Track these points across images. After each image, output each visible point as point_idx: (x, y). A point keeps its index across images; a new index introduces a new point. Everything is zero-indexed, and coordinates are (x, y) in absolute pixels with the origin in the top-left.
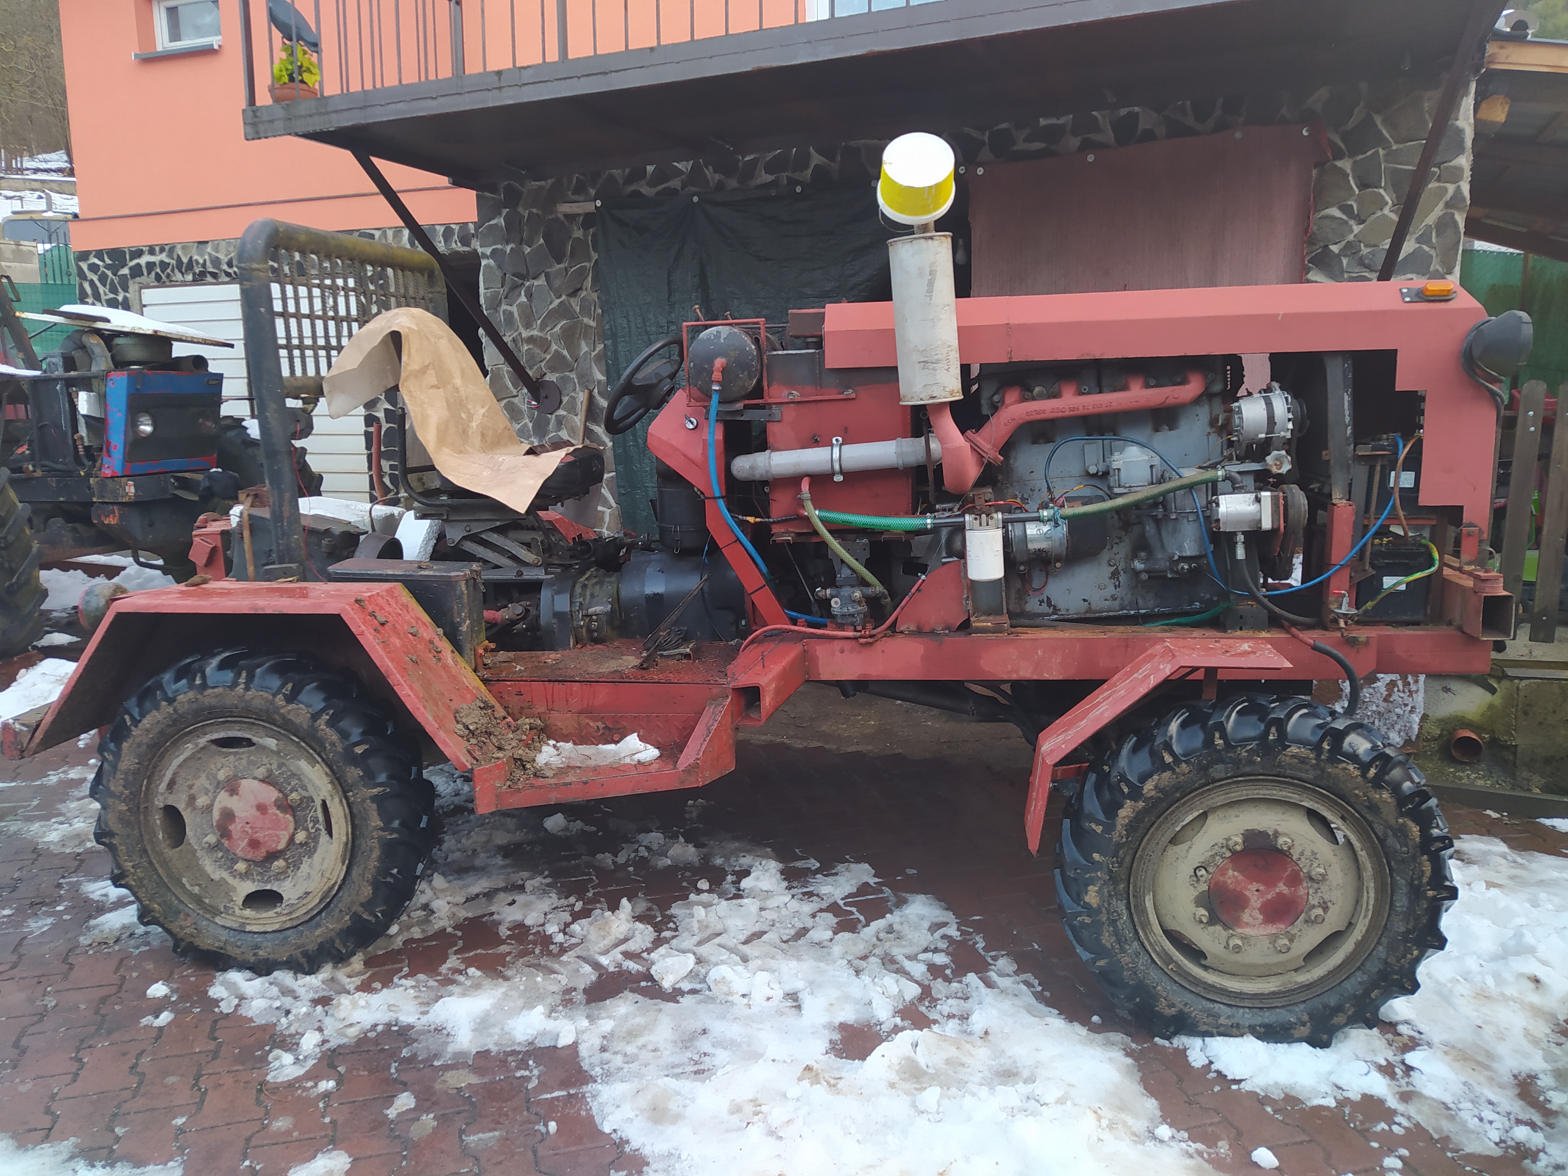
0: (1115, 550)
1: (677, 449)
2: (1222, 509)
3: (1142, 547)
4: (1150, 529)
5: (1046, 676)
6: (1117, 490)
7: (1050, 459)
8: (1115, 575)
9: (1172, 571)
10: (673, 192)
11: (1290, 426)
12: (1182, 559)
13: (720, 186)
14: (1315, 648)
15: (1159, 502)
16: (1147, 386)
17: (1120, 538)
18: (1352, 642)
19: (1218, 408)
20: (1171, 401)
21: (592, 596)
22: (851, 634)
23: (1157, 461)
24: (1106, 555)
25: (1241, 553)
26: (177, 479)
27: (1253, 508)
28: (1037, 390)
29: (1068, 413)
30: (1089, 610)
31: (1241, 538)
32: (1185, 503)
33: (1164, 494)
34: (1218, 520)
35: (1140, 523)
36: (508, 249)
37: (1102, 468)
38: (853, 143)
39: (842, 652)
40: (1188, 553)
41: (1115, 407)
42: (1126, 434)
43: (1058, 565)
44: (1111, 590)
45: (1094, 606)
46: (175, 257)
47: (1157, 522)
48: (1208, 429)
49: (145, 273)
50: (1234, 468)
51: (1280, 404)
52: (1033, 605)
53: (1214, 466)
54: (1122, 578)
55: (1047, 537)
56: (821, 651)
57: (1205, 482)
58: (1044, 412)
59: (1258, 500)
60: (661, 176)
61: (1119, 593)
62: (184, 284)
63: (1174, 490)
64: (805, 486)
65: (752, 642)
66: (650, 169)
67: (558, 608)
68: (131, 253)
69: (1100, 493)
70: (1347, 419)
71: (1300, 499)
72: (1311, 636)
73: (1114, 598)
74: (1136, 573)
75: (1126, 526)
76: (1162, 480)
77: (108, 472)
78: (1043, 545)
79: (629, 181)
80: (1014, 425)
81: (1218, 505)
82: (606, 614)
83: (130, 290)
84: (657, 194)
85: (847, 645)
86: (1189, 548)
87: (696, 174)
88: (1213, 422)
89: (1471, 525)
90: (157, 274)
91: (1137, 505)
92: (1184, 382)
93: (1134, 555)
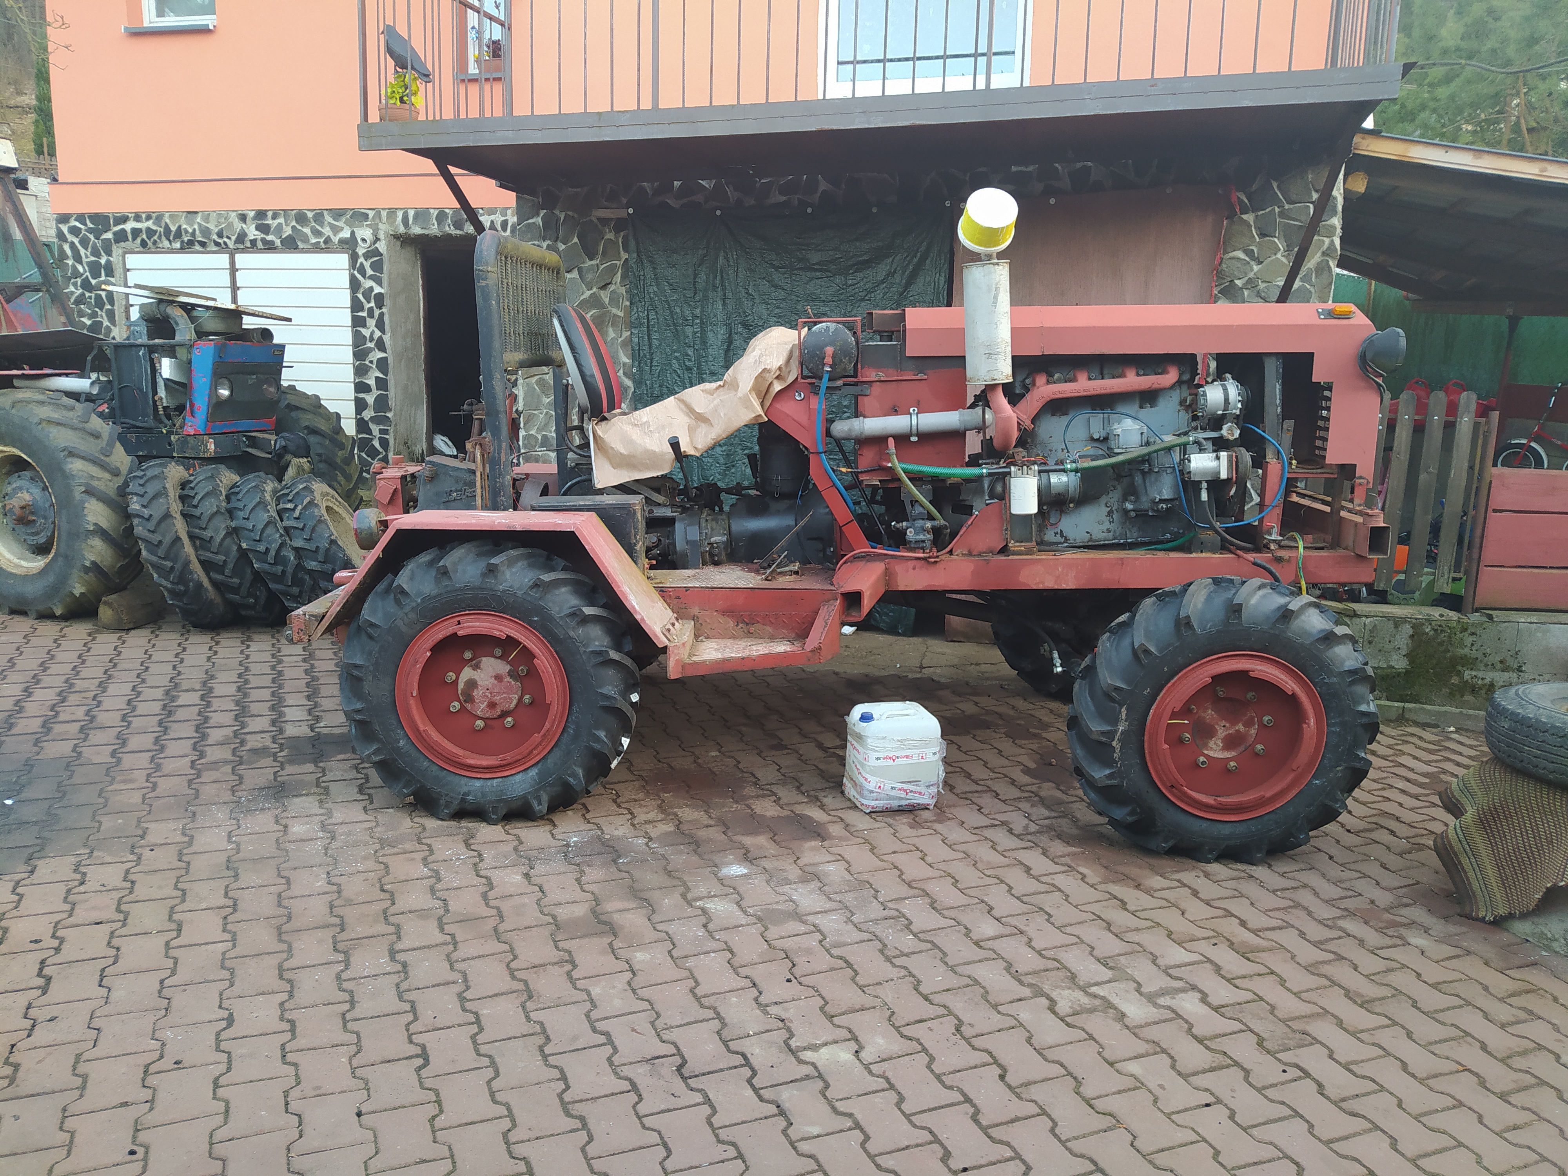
0: (1111, 495)
1: (788, 416)
2: (1192, 464)
3: (1131, 492)
4: (1138, 479)
5: (1064, 586)
6: (1117, 451)
7: (1067, 426)
8: (1110, 513)
9: (1153, 510)
10: (697, 205)
11: (1239, 405)
12: (1162, 501)
13: (739, 203)
14: (1255, 564)
15: (1145, 459)
16: (1138, 375)
17: (1114, 487)
18: (1279, 560)
19: (1185, 392)
20: (1156, 386)
21: (712, 529)
22: (922, 555)
23: (1145, 429)
24: (1104, 499)
25: (1204, 496)
26: (248, 437)
27: (1214, 464)
28: (1057, 376)
29: (1082, 394)
30: (1091, 540)
31: (1204, 485)
32: (1165, 460)
33: (1149, 454)
34: (1189, 472)
35: (1130, 475)
37: (1103, 434)
39: (914, 569)
40: (1166, 497)
41: (1117, 389)
42: (1120, 409)
43: (1072, 505)
45: (1094, 537)
46: (163, 225)
47: (1144, 473)
48: (1179, 407)
49: (130, 238)
50: (1201, 435)
51: (1233, 390)
52: (1050, 536)
53: (1186, 434)
54: (1115, 516)
55: (1066, 485)
56: (899, 568)
57: (1179, 445)
58: (1065, 392)
59: (1218, 458)
60: (686, 191)
61: (1112, 527)
62: (172, 251)
63: (1157, 451)
64: (891, 443)
65: (846, 562)
66: (677, 184)
67: (690, 537)
68: (115, 218)
69: (1101, 452)
70: (1278, 402)
71: (1247, 457)
72: (1251, 557)
73: (1109, 531)
74: (1126, 512)
75: (1119, 477)
76: (1148, 444)
77: (191, 431)
78: (1062, 491)
80: (1044, 401)
81: (1189, 461)
82: (724, 542)
84: (683, 206)
85: (919, 564)
86: (1167, 494)
87: (718, 191)
88: (1182, 402)
89: (1361, 478)
90: (143, 240)
91: (1130, 462)
92: (1164, 372)
93: (1125, 499)
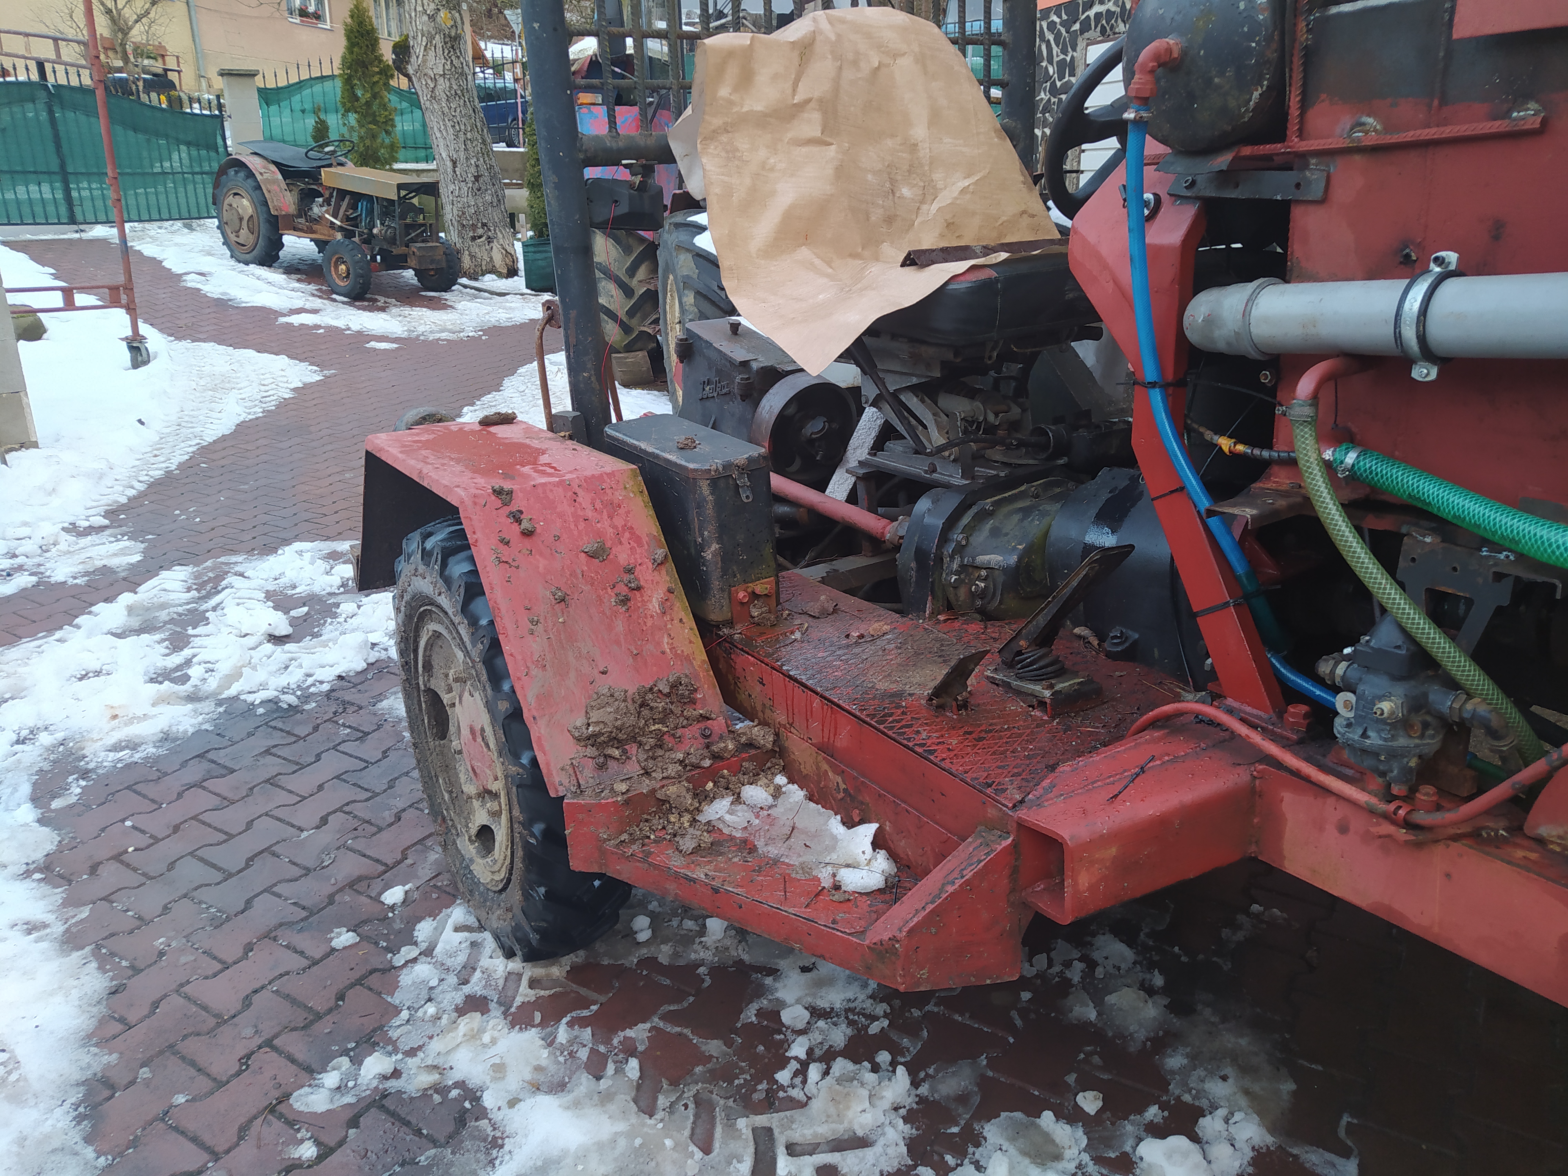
21: (995, 533)
39: (1343, 829)
46: (1121, 4)
49: (1093, 27)
56: (1294, 806)
65: (1153, 724)
82: (1005, 570)
83: (1078, 49)
85: (1356, 819)
90: (1103, 26)
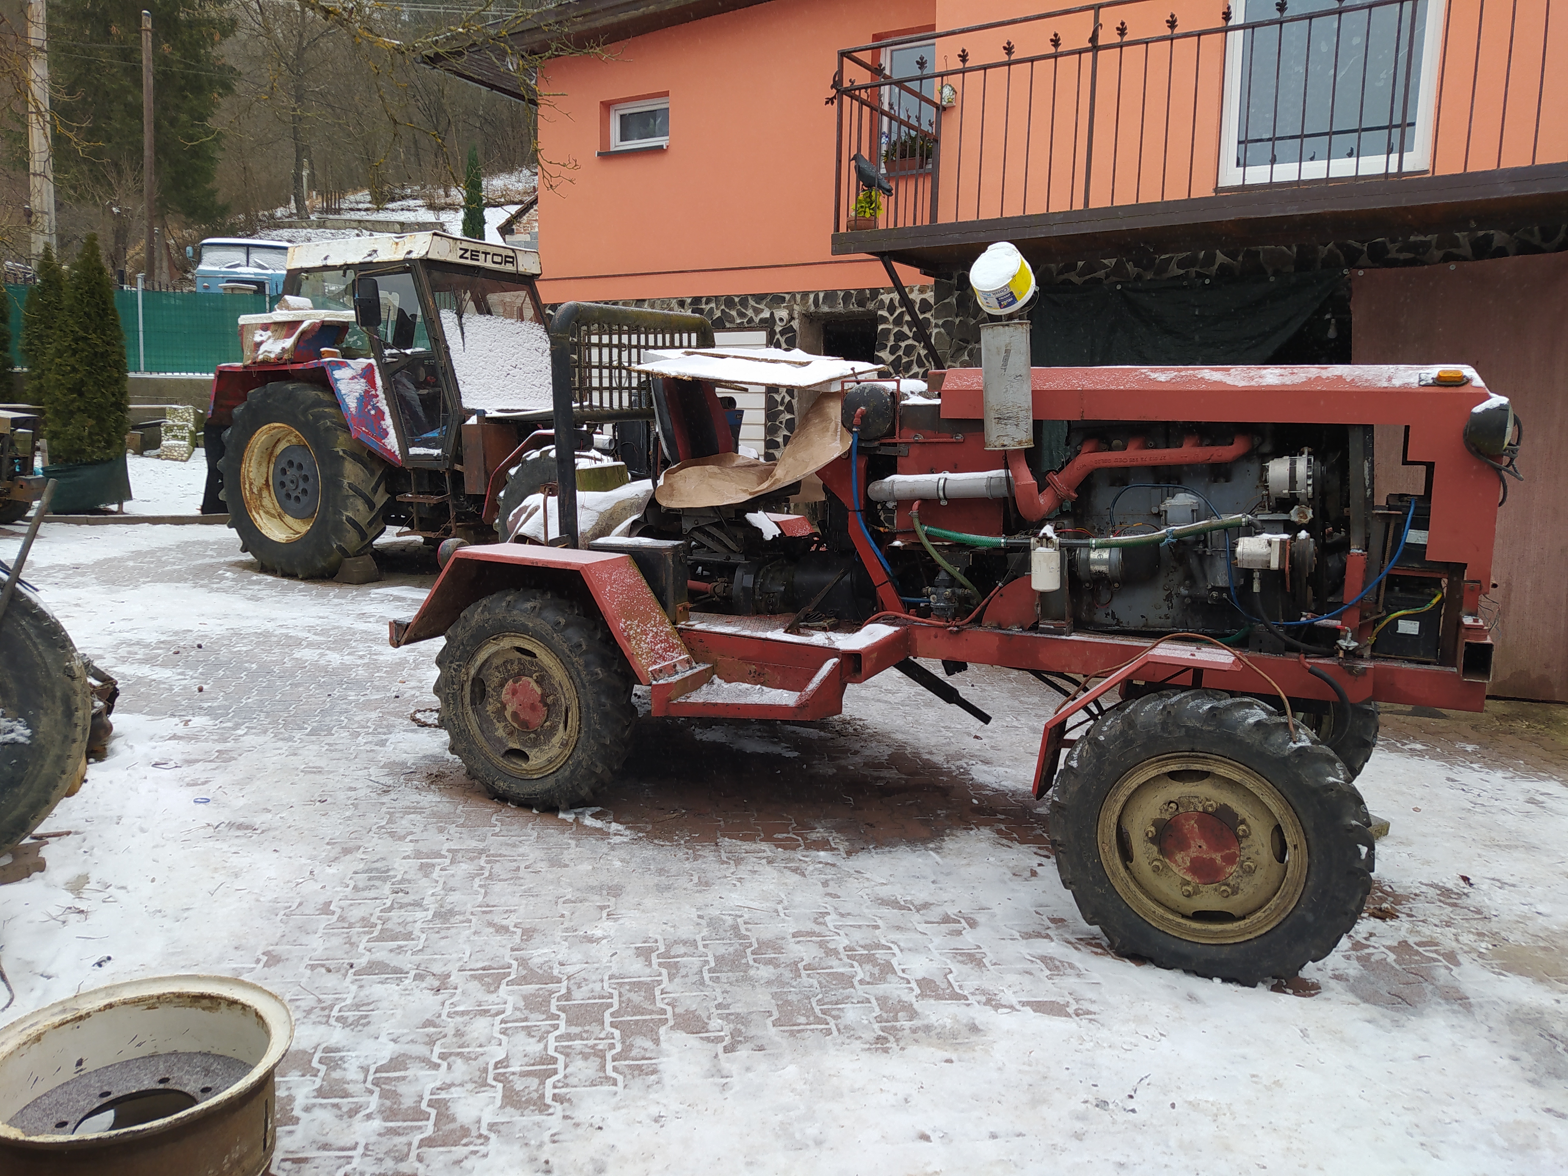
0: (1168, 578)
2: (1239, 549)
3: (1188, 576)
4: (1194, 562)
7: (1116, 499)
8: (1169, 598)
9: (1208, 598)
10: (1099, 281)
11: (1310, 484)
12: (1217, 589)
13: (1139, 277)
14: (1311, 672)
15: (1201, 540)
17: (1175, 568)
18: (1349, 671)
21: (773, 578)
22: (943, 623)
24: (1160, 581)
25: (1256, 588)
27: (1264, 548)
30: (1146, 625)
31: (1256, 574)
32: (1219, 542)
34: (1238, 559)
35: (1185, 556)
36: (957, 321)
38: (1253, 248)
39: (936, 637)
40: (1221, 584)
42: (1187, 482)
43: (1119, 587)
44: (1165, 610)
45: (1150, 622)
47: (1200, 557)
50: (1264, 516)
51: (1302, 466)
52: (1100, 616)
54: (1173, 601)
55: (1107, 562)
56: (919, 635)
57: (1236, 525)
58: (1111, 461)
59: (1271, 541)
60: (1090, 268)
61: (1171, 612)
64: (916, 505)
66: (1080, 264)
67: (745, 584)
69: (1152, 529)
71: (1309, 546)
72: (1309, 661)
73: (1167, 617)
74: (1184, 598)
78: (1103, 568)
79: (1060, 273)
80: (1088, 470)
81: (1237, 546)
82: (780, 592)
84: (1085, 282)
85: (940, 632)
86: (1222, 581)
87: (1119, 268)
92: (1232, 443)
93: (1183, 583)
